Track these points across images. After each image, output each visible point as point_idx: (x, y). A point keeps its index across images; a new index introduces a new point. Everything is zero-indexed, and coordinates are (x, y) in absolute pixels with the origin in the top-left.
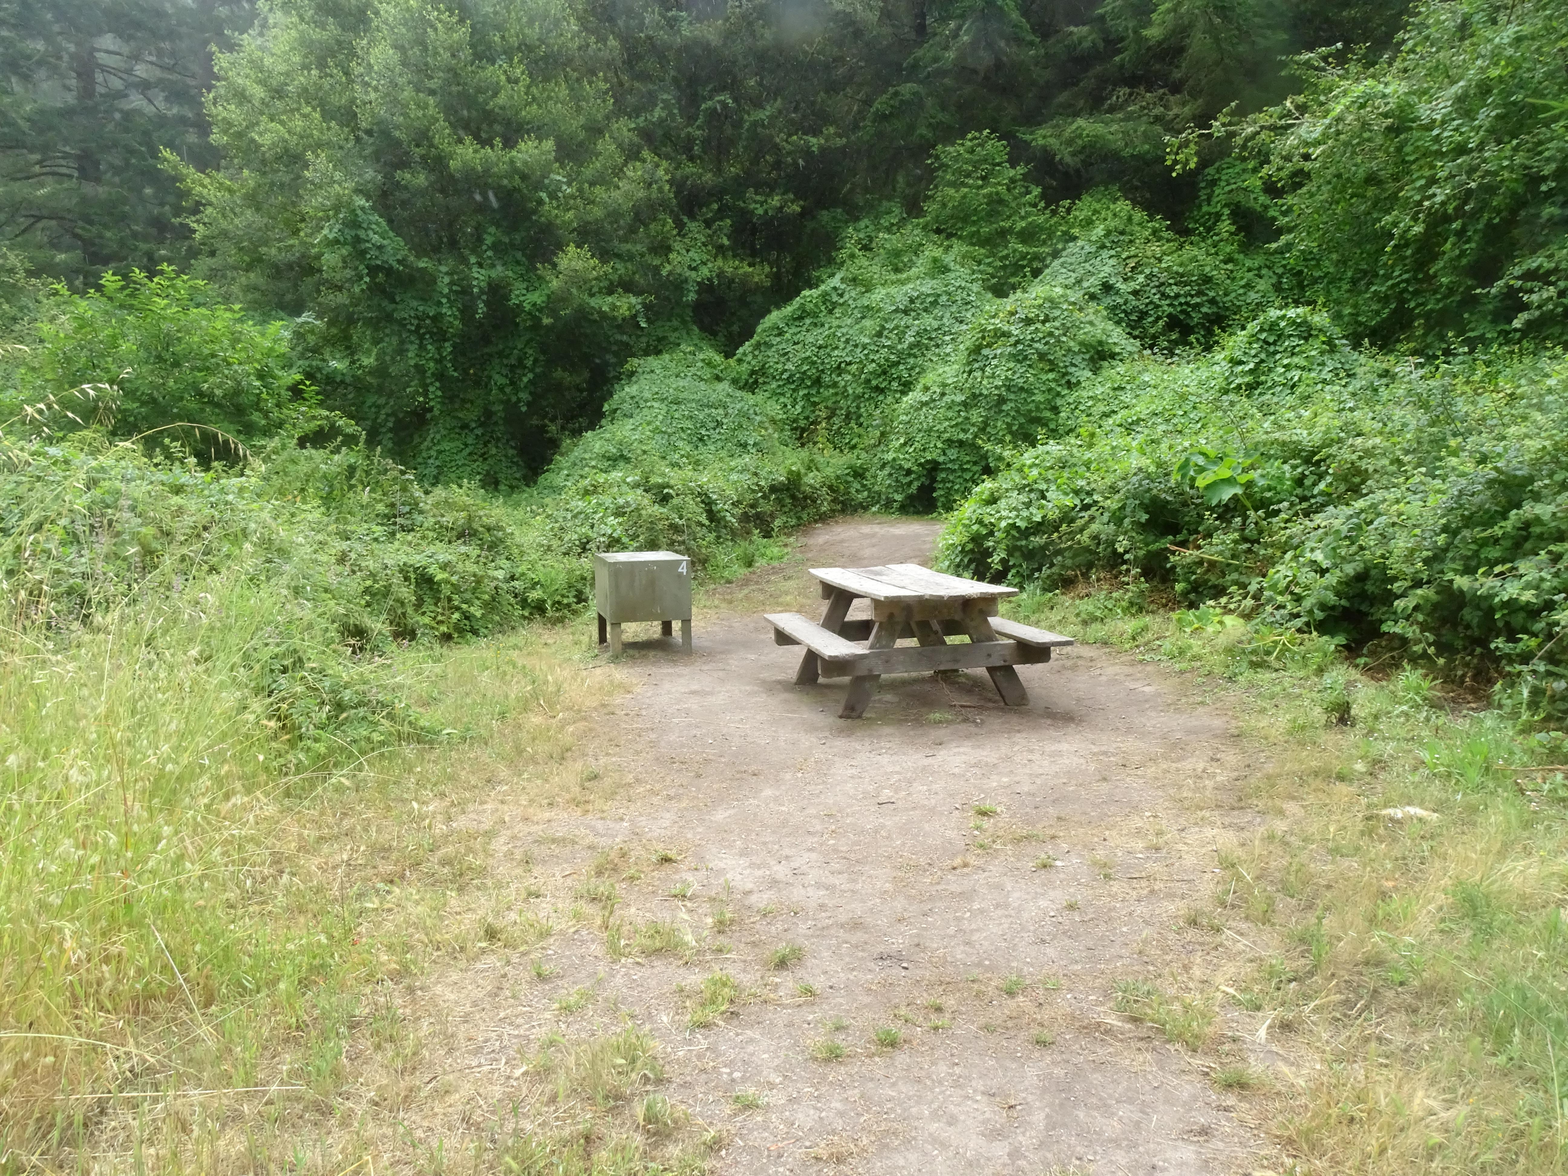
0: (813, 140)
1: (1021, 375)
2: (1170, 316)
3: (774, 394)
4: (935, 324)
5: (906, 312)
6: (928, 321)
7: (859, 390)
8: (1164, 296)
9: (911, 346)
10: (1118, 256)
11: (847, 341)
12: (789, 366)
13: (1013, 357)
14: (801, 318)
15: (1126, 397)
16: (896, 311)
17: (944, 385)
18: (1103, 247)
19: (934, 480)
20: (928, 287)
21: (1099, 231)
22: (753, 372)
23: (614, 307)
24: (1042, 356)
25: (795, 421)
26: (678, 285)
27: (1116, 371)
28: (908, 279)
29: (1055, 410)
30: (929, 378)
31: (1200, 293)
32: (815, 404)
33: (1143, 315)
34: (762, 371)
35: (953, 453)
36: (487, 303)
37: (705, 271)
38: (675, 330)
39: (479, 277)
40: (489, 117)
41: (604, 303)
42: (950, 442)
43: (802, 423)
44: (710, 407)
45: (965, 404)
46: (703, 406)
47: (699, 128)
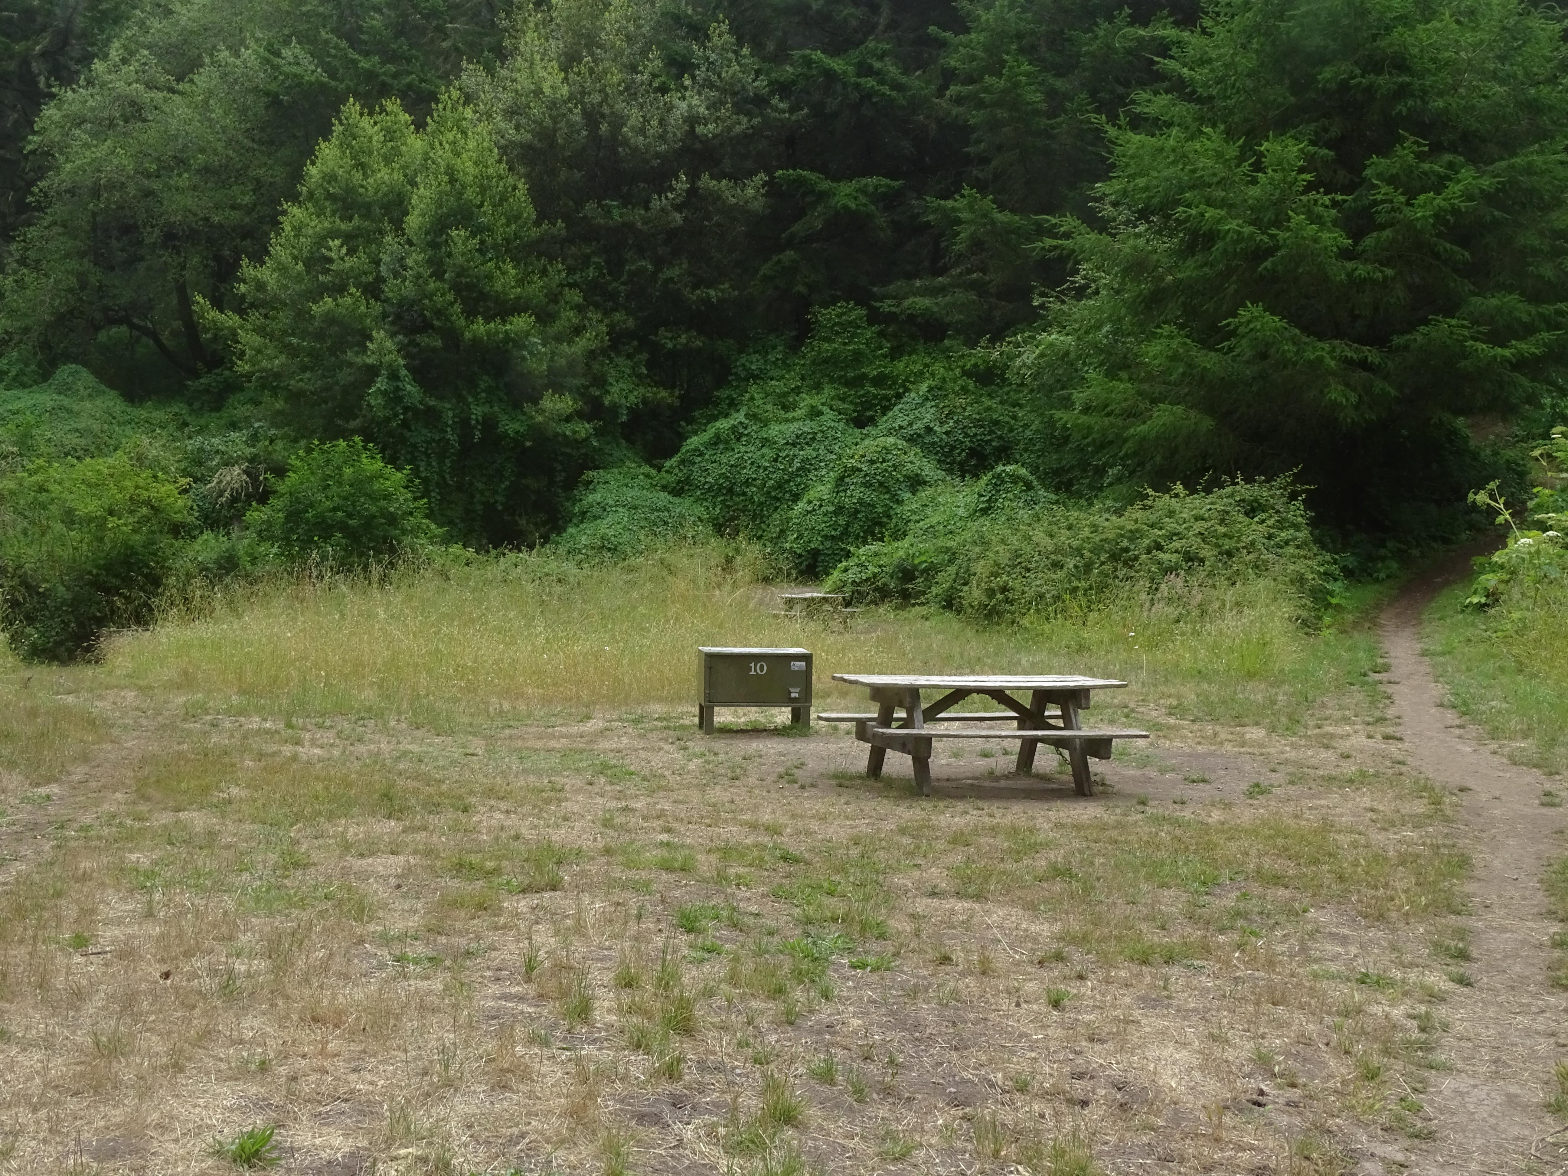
0: (712, 293)
1: (869, 496)
2: (970, 448)
3: (698, 499)
4: (814, 454)
5: (794, 445)
6: (808, 452)
7: (762, 499)
8: (966, 435)
9: (798, 469)
10: (936, 406)
11: (752, 463)
12: (709, 479)
13: (864, 484)
14: (716, 444)
15: (929, 511)
16: (787, 443)
17: (821, 500)
18: (927, 399)
19: (816, 561)
20: (808, 427)
21: (924, 387)
22: (679, 482)
23: (575, 432)
24: (881, 484)
25: (717, 518)
26: (614, 409)
27: (924, 494)
28: (794, 419)
29: (890, 517)
30: (812, 494)
31: (991, 432)
32: (728, 507)
33: (953, 448)
34: (688, 481)
35: (828, 544)
36: (482, 432)
37: (632, 398)
38: (608, 443)
39: (477, 412)
40: (483, 296)
41: (567, 429)
42: (826, 537)
43: (721, 520)
44: (659, 511)
45: (834, 512)
46: (653, 510)
47: (624, 283)
